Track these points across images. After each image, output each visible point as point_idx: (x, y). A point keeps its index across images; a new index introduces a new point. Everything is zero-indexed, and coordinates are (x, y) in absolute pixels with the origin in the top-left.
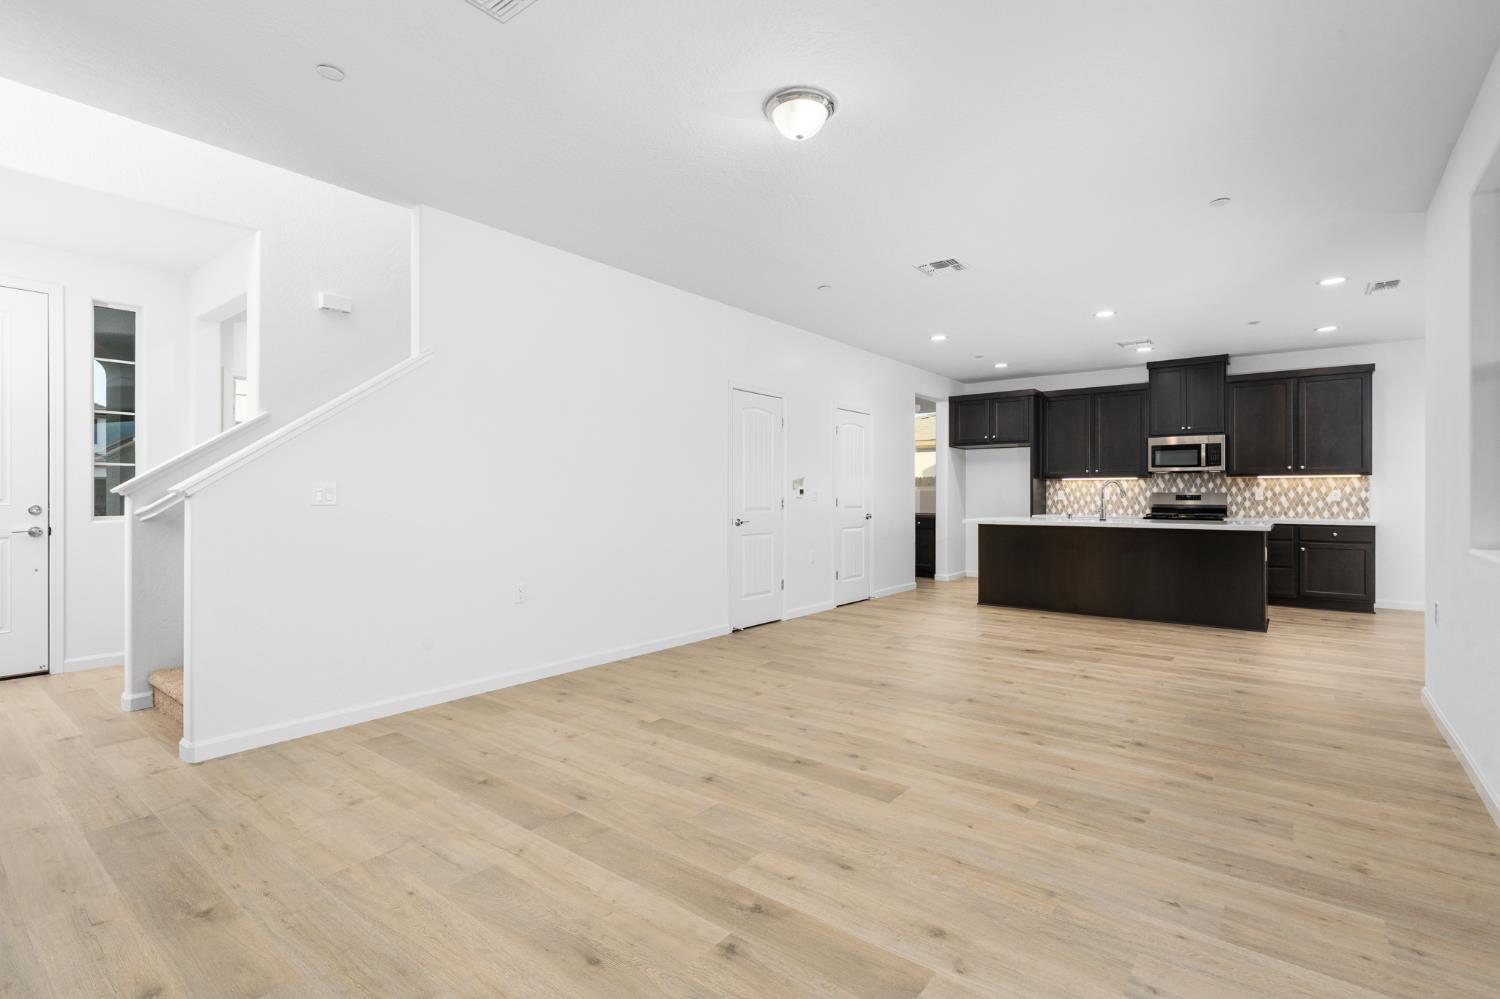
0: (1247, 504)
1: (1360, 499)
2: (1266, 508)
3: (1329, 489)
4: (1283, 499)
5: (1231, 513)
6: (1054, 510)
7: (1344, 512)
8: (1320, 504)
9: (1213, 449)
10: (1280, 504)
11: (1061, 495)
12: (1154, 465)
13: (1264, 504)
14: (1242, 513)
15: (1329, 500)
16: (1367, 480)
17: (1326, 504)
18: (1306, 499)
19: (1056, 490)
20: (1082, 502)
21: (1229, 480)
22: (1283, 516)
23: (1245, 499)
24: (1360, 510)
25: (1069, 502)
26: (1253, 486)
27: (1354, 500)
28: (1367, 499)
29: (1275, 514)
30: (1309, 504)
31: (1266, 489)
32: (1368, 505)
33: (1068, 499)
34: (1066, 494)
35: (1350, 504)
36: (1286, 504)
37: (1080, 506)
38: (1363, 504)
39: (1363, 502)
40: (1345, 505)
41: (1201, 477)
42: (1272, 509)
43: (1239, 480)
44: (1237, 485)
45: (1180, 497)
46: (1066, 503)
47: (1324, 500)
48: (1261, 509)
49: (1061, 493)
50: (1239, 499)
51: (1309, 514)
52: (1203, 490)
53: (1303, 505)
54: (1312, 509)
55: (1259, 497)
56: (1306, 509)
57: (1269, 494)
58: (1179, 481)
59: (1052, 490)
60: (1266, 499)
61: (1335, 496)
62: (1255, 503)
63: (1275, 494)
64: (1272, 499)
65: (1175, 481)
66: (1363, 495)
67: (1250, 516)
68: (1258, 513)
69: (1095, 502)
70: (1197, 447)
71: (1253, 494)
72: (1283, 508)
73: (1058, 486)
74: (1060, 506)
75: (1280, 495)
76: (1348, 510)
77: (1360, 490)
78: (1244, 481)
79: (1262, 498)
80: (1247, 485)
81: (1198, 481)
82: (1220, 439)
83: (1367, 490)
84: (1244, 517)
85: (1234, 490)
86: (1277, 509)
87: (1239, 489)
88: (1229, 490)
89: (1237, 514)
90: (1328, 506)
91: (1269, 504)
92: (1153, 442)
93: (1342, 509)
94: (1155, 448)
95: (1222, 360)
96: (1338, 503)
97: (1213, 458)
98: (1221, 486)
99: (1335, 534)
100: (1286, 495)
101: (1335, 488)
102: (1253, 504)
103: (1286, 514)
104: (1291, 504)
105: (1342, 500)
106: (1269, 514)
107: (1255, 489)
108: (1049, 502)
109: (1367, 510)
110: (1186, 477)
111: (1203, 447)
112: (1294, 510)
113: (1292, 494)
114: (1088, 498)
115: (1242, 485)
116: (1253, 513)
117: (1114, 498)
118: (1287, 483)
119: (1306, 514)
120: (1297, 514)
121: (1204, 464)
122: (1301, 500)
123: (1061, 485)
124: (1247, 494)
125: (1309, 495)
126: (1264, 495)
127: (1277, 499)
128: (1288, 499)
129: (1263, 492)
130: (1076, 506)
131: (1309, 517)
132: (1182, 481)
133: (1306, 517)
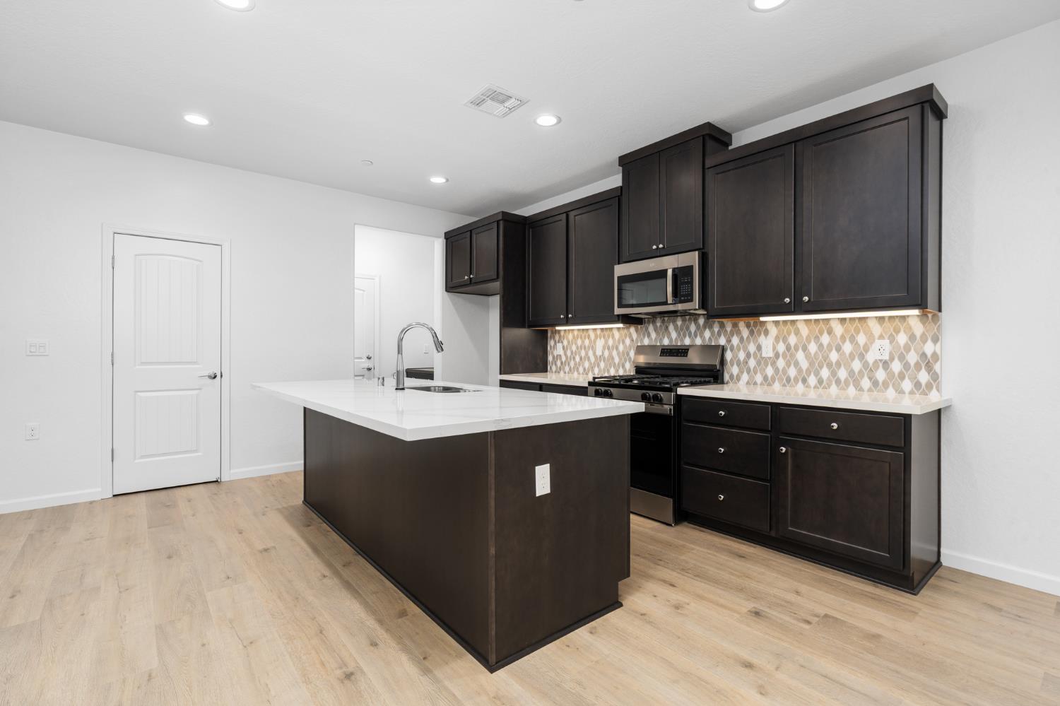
0: (752, 363)
1: (924, 355)
2: (777, 370)
3: (871, 338)
4: (800, 356)
5: (731, 376)
6: (554, 368)
7: (894, 381)
8: (857, 365)
9: (682, 275)
10: (797, 364)
11: (559, 350)
12: (620, 306)
13: (774, 364)
14: (745, 377)
15: (871, 357)
16: (936, 320)
17: (866, 365)
18: (834, 356)
19: (555, 341)
20: (580, 359)
21: (729, 326)
22: (800, 385)
23: (748, 355)
24: (924, 377)
25: (567, 357)
26: (759, 335)
27: (912, 358)
28: (935, 357)
29: (788, 380)
30: (838, 364)
31: (777, 339)
32: (937, 367)
33: (565, 354)
34: (562, 346)
35: (906, 366)
36: (804, 365)
37: (576, 364)
38: (929, 367)
39: (928, 363)
40: (896, 366)
41: (696, 322)
42: (784, 371)
43: (742, 325)
44: (739, 333)
45: (667, 351)
46: (564, 358)
47: (862, 357)
48: (770, 371)
49: (559, 346)
50: (742, 355)
51: (838, 382)
52: (697, 340)
53: (830, 365)
54: (842, 374)
55: (767, 352)
56: (834, 374)
57: (781, 348)
58: (671, 327)
59: (552, 341)
60: (777, 355)
61: (879, 350)
62: (762, 362)
63: (788, 348)
64: (784, 356)
66: (929, 348)
67: (755, 383)
68: (765, 378)
69: (591, 359)
70: (662, 274)
71: (759, 348)
72: (800, 371)
73: (558, 335)
74: (559, 363)
75: (796, 349)
76: (902, 376)
77: (924, 340)
78: (748, 326)
79: (771, 354)
80: (752, 333)
81: (694, 327)
82: (692, 259)
83: (936, 340)
84: (748, 383)
85: (735, 341)
86: (792, 372)
87: (742, 339)
88: (729, 341)
89: (738, 378)
90: (869, 370)
91: (781, 363)
92: (621, 270)
93: (891, 375)
94: (623, 279)
96: (886, 364)
97: (683, 289)
98: (719, 334)
99: (835, 426)
100: (805, 349)
101: (881, 337)
102: (759, 363)
103: (804, 381)
104: (811, 364)
105: (892, 359)
106: (781, 380)
107: (762, 339)
108: (550, 358)
109: (935, 377)
111: (670, 273)
112: (817, 373)
113: (813, 348)
114: (583, 353)
115: (745, 333)
116: (759, 378)
117: (606, 354)
118: (806, 328)
119: (834, 382)
120: (820, 381)
121: (670, 301)
122: (826, 358)
123: (560, 337)
124: (752, 348)
125: (839, 349)
126: (774, 348)
127: (792, 356)
128: (808, 356)
129: (773, 344)
130: (572, 364)
131: (838, 386)
132: (676, 328)
133: (834, 387)
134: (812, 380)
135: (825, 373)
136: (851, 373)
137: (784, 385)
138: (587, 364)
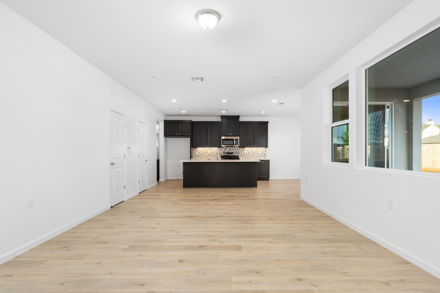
0: (243, 155)
2: (247, 156)
3: (259, 151)
4: (250, 154)
5: (240, 157)
6: (195, 157)
7: (262, 157)
8: (257, 155)
10: (250, 155)
11: (197, 153)
12: (223, 144)
14: (242, 157)
15: (259, 154)
16: (266, 149)
18: (255, 154)
19: (195, 151)
20: (203, 155)
21: (239, 149)
23: (242, 154)
24: (265, 156)
25: (199, 155)
26: (244, 150)
27: (264, 154)
28: (266, 154)
32: (266, 155)
33: (199, 154)
34: (198, 152)
36: (251, 155)
37: (202, 156)
39: (265, 154)
40: (262, 155)
41: (232, 148)
43: (241, 149)
44: (240, 150)
45: (228, 153)
46: (198, 155)
48: (246, 156)
50: (241, 154)
52: (233, 151)
54: (256, 156)
55: (245, 153)
56: (255, 156)
57: (247, 152)
58: (227, 149)
59: (194, 151)
62: (244, 155)
65: (226, 149)
66: (265, 152)
68: (245, 157)
69: (206, 155)
70: (233, 140)
71: (244, 152)
73: (196, 150)
74: (196, 156)
75: (249, 152)
76: (263, 156)
78: (242, 149)
81: (232, 149)
82: (238, 138)
86: (249, 156)
87: (241, 151)
88: (239, 151)
90: (259, 155)
91: (247, 155)
92: (223, 138)
94: (223, 140)
95: (238, 117)
96: (261, 155)
97: (237, 143)
99: (263, 162)
100: (251, 152)
108: (193, 155)
109: (266, 156)
110: (229, 148)
112: (252, 156)
114: (204, 154)
115: (242, 150)
116: (244, 157)
117: (211, 154)
121: (235, 144)
123: (197, 150)
124: (243, 153)
127: (249, 154)
130: (201, 156)
131: (255, 158)
132: (228, 149)
134: (252, 157)
135: (253, 156)
136: (257, 156)
138: (206, 156)
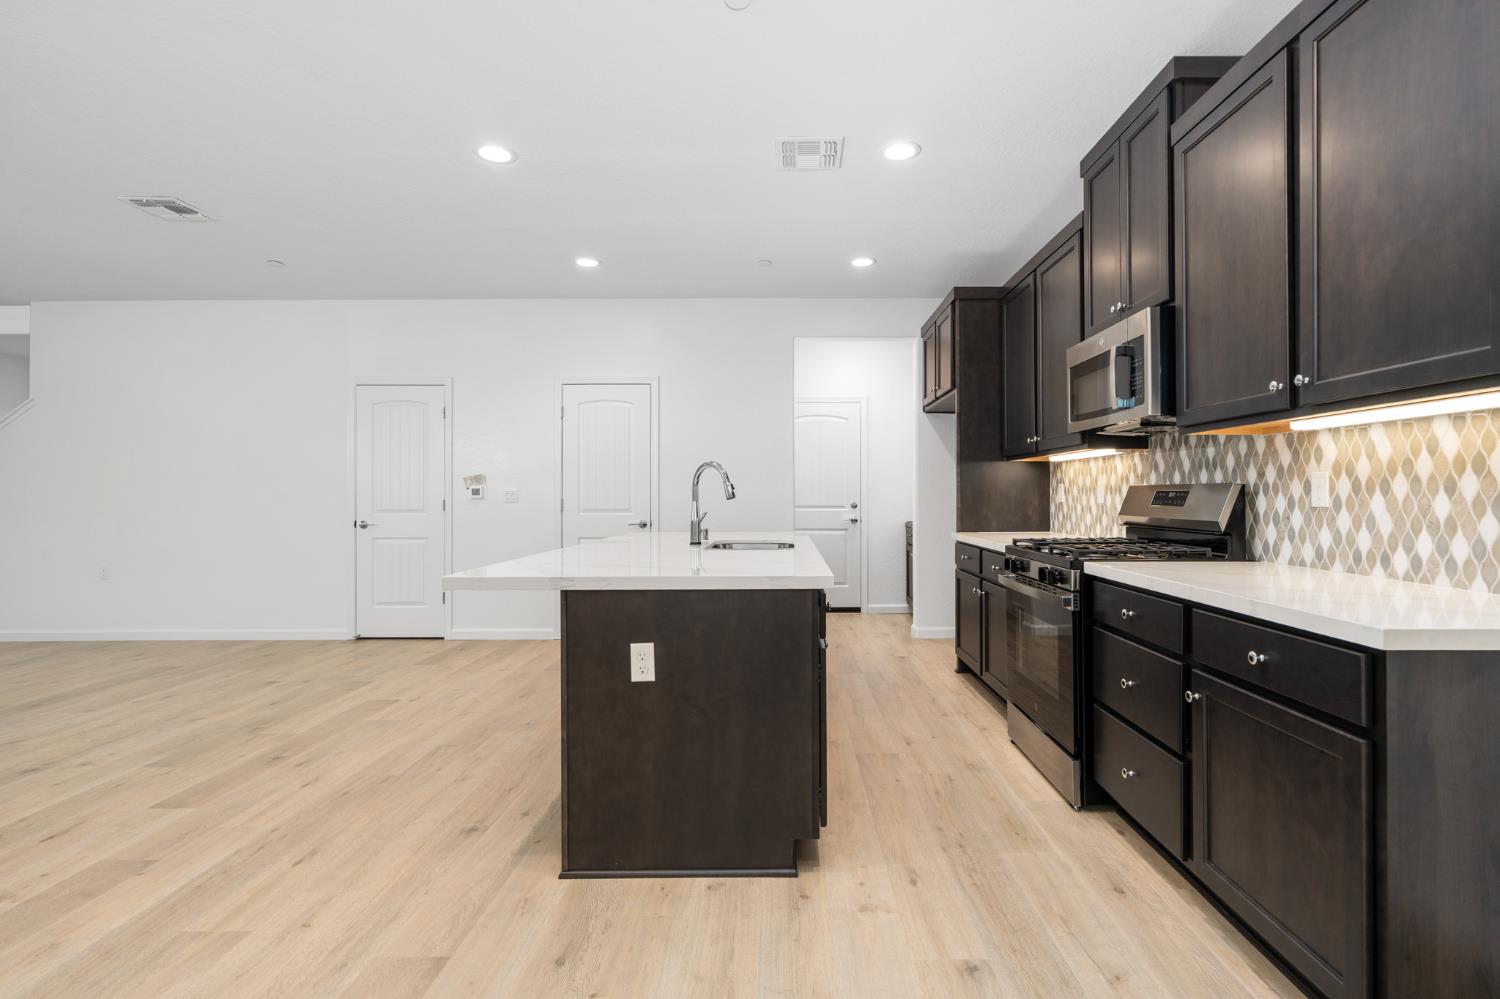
0: (1297, 520)
2: (1337, 537)
4: (1377, 504)
5: (1266, 548)
6: (1057, 525)
10: (1372, 523)
11: (1061, 496)
12: (1076, 418)
13: (1332, 521)
14: (1287, 549)
18: (1442, 506)
19: (1057, 482)
21: (1260, 442)
23: (1291, 504)
25: (1069, 506)
26: (1308, 460)
29: (1358, 558)
30: (1451, 525)
31: (1336, 470)
33: (1067, 503)
34: (1065, 491)
36: (1386, 525)
37: (1078, 517)
41: (1214, 438)
42: (1351, 539)
44: (1276, 456)
46: (1065, 507)
48: (1326, 538)
49: (1061, 488)
50: (1281, 504)
51: (1451, 565)
52: (1219, 476)
53: (1434, 527)
54: (1460, 549)
55: (1321, 496)
56: (1442, 549)
57: (1344, 487)
60: (1337, 504)
62: (1314, 515)
63: (1356, 487)
64: (1350, 505)
65: (1178, 453)
67: (1302, 564)
70: (1105, 359)
71: (1308, 488)
72: (1377, 538)
73: (1059, 474)
74: (1061, 516)
75: (1371, 490)
79: (1327, 501)
80: (1294, 456)
81: (1210, 450)
82: (1143, 322)
84: (1291, 562)
85: (1271, 474)
86: (1364, 541)
87: (1280, 471)
88: (1261, 476)
89: (1278, 551)
91: (1344, 521)
94: (1075, 372)
98: (1247, 461)
100: (1386, 490)
102: (1307, 521)
104: (1398, 523)
106: (1344, 557)
107: (1312, 469)
108: (1052, 511)
110: (1193, 441)
111: (1113, 356)
112: (1410, 546)
114: (1084, 500)
115: (1285, 455)
116: (1308, 553)
118: (1387, 443)
119: (1443, 569)
120: (1416, 563)
122: (1426, 509)
123: (1061, 472)
124: (1296, 489)
125: (1451, 489)
126: (1332, 489)
127: (1364, 504)
128: (1391, 506)
129: (1330, 478)
130: (1074, 518)
131: (1451, 579)
133: (1442, 578)
134: (1401, 561)
135: (1425, 545)
136: (1478, 547)
137: (1350, 570)
138: (1088, 518)
